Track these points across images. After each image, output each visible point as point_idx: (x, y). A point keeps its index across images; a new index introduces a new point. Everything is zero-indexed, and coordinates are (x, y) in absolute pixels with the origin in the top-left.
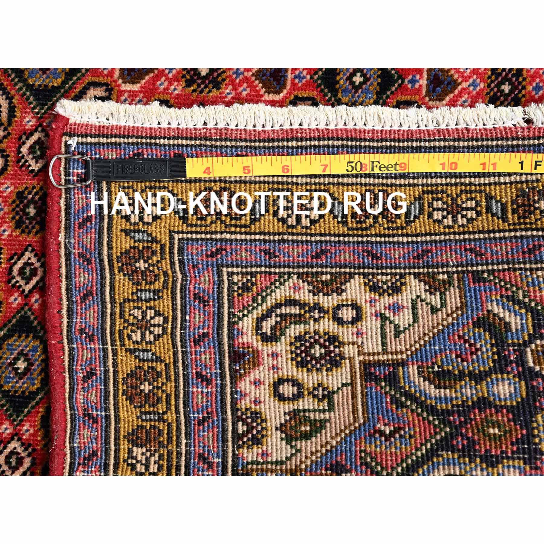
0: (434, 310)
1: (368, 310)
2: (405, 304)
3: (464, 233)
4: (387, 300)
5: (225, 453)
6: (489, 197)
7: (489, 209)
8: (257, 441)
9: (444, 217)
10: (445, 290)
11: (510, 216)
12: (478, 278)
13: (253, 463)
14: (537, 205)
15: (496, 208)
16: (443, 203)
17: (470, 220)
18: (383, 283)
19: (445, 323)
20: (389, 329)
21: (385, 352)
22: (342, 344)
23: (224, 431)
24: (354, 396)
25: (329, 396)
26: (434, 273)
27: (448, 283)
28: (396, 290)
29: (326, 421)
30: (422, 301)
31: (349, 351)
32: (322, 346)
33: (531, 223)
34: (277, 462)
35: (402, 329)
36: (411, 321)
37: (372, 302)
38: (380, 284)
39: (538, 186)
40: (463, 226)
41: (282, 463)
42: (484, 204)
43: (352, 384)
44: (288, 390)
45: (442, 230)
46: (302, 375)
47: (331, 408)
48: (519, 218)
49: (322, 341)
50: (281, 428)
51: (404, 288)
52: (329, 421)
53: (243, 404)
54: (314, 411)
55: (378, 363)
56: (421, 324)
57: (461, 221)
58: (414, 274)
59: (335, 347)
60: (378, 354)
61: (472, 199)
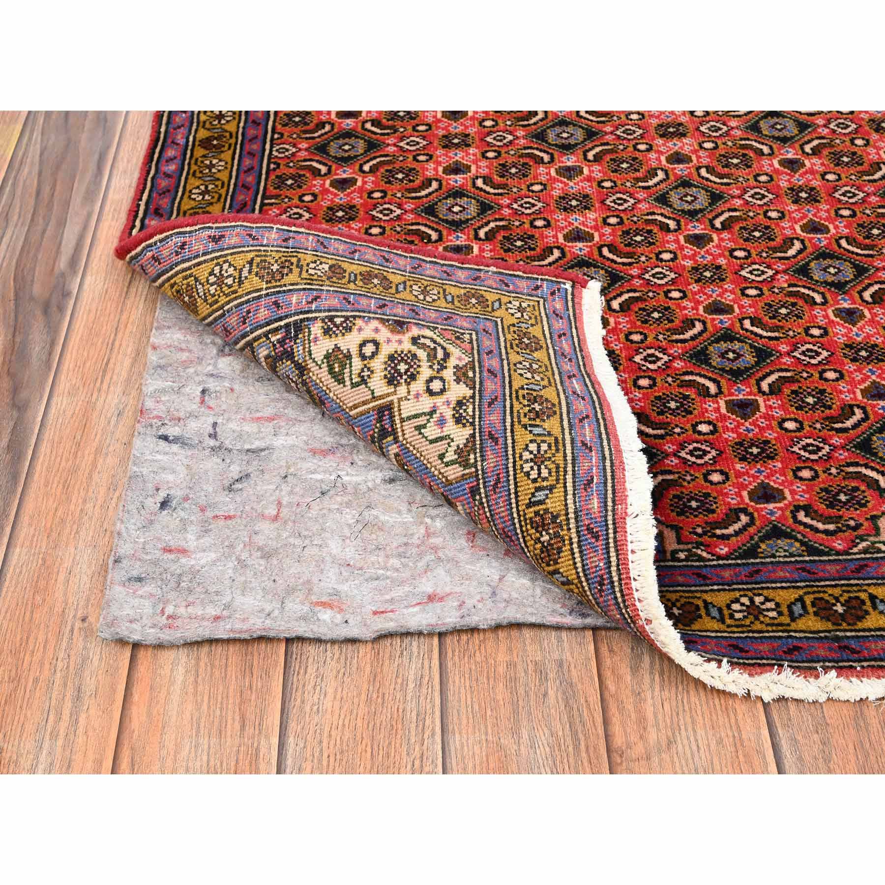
0: (441, 457)
1: (439, 401)
2: (444, 429)
3: (515, 470)
4: (448, 413)
5: (320, 311)
6: (551, 488)
7: (538, 489)
8: (327, 332)
9: (531, 452)
10: (460, 463)
11: (531, 510)
12: (474, 491)
13: (310, 332)
14: (544, 533)
15: (540, 495)
16: (546, 452)
17: (528, 474)
18: (465, 410)
19: (433, 469)
20: (422, 420)
21: (402, 420)
22: (408, 384)
23: (337, 311)
24: (364, 403)
25: (364, 381)
26: (475, 449)
27: (466, 465)
28: (458, 420)
29: (344, 382)
30: (449, 444)
31: (402, 390)
32: (407, 371)
33: (527, 530)
34: (310, 351)
35: (423, 431)
36: (430, 438)
37: (448, 403)
38: (464, 407)
39: (562, 530)
40: (522, 468)
41: (310, 355)
42: (545, 484)
43: (374, 398)
44: (369, 349)
45: (517, 451)
46: (382, 357)
47: (354, 385)
48: (531, 519)
49: (412, 370)
50: (337, 348)
51: (461, 425)
52: (344, 386)
53: (359, 322)
54: (351, 371)
55: (392, 417)
56: (428, 447)
57: (527, 467)
58: (474, 433)
59: (406, 380)
60: (400, 414)
61: (550, 473)
